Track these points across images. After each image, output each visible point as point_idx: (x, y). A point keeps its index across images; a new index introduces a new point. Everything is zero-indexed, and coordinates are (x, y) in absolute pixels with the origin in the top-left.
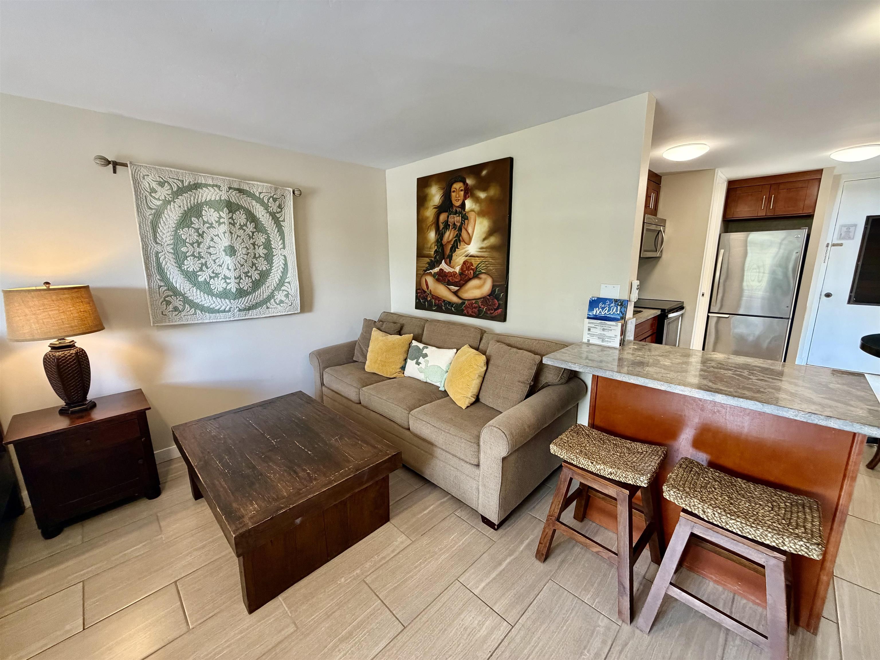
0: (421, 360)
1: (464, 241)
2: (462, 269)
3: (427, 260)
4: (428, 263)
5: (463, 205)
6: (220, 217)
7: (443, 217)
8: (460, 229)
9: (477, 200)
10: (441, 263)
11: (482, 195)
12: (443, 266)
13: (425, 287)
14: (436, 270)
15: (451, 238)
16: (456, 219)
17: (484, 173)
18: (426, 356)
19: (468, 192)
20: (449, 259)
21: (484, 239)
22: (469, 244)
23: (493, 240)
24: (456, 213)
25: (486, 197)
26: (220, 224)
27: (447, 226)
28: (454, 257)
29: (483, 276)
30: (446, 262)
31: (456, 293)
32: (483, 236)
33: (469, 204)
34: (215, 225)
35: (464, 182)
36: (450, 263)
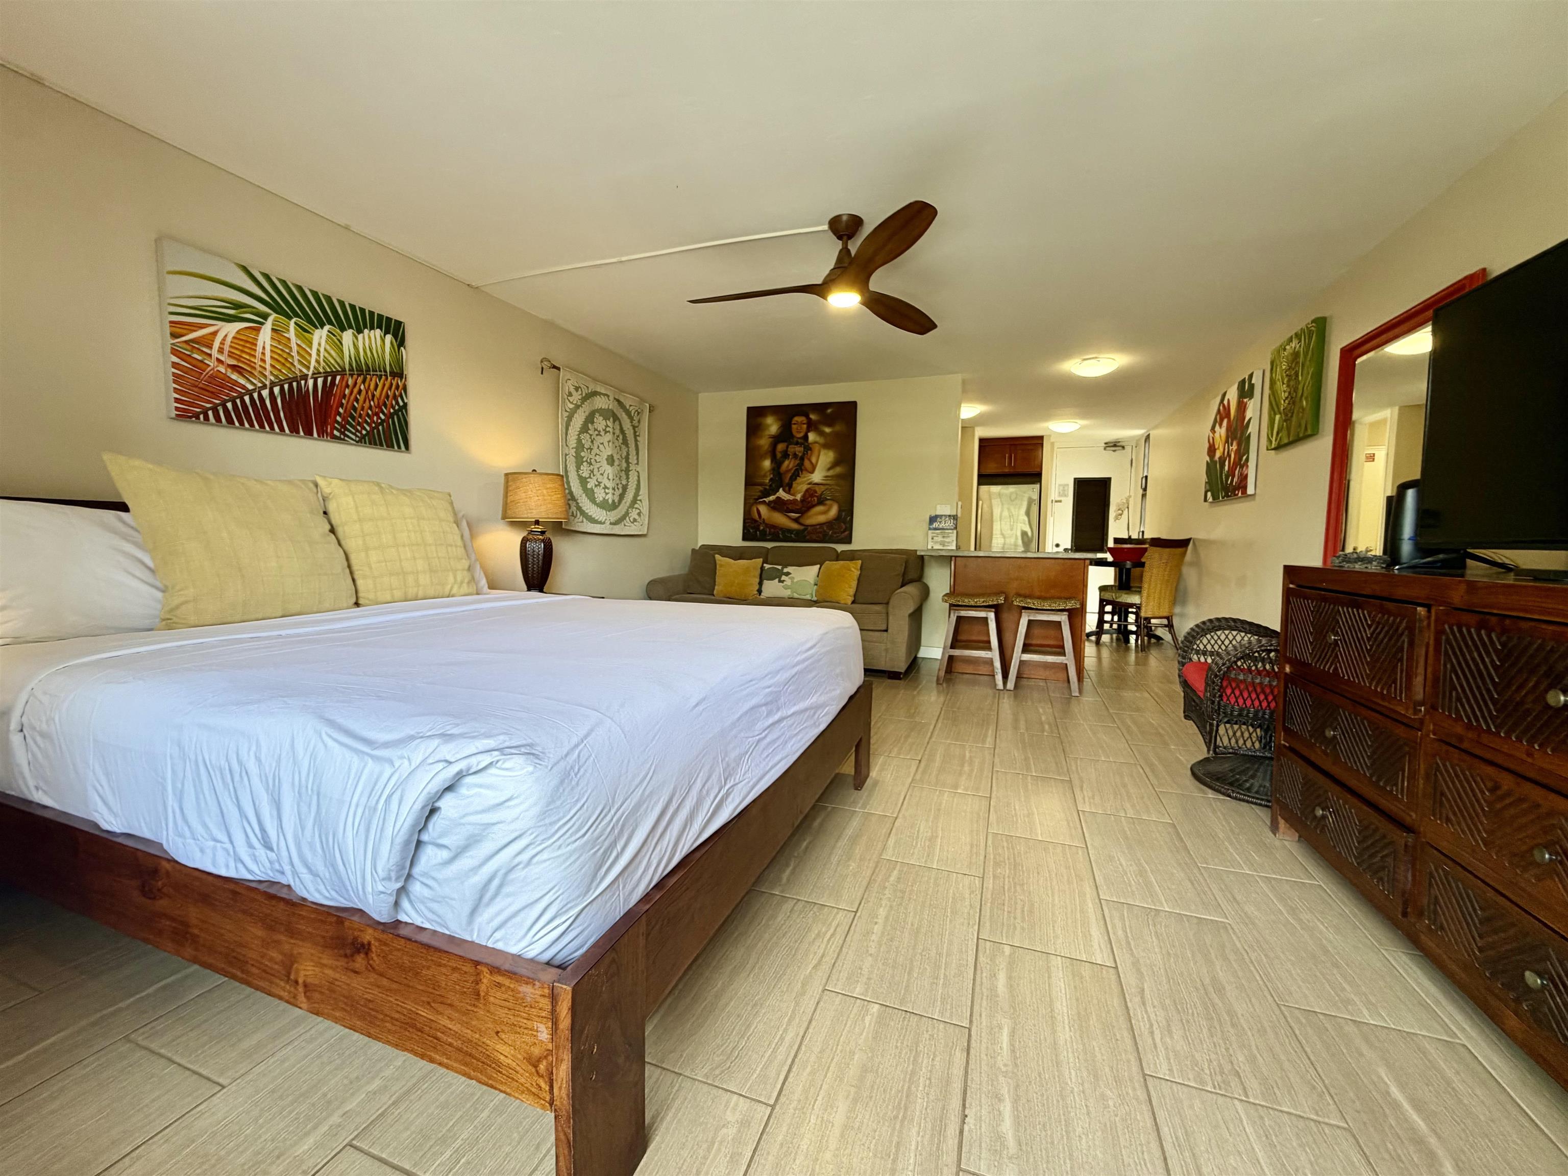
0: (783, 578)
1: (806, 470)
2: (804, 496)
3: (761, 488)
4: (761, 491)
5: (806, 437)
6: (607, 426)
7: (781, 447)
8: (802, 459)
9: (822, 434)
10: (778, 491)
11: (827, 430)
12: (781, 493)
13: (756, 516)
14: (772, 498)
15: (791, 466)
16: (799, 450)
17: (829, 411)
18: (788, 574)
19: (811, 426)
20: (789, 488)
21: (829, 469)
22: (812, 472)
23: (838, 470)
24: (797, 443)
25: (831, 433)
26: (606, 432)
27: (786, 455)
28: (794, 485)
29: (828, 502)
30: (784, 490)
31: (796, 520)
32: (829, 466)
33: (812, 437)
34: (602, 433)
35: (807, 416)
36: (790, 490)
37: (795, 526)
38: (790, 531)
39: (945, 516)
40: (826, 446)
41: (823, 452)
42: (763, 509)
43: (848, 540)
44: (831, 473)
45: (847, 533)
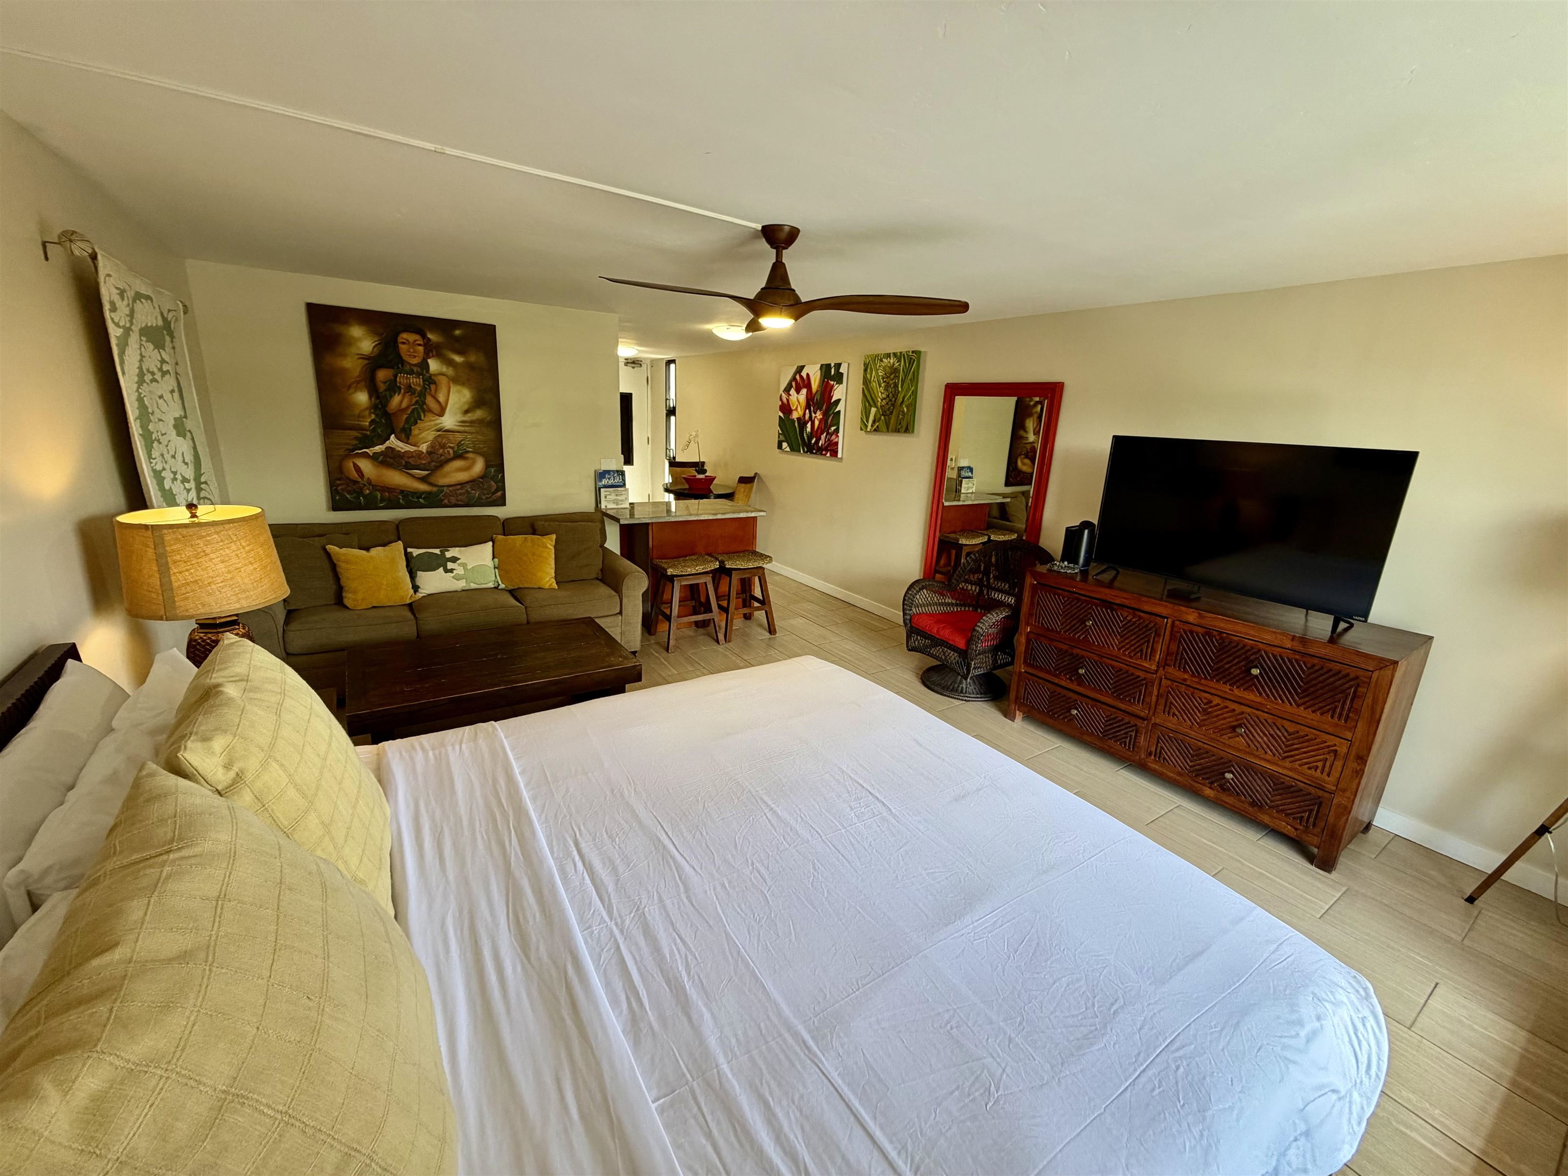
0: (450, 565)
1: (430, 411)
2: (432, 446)
3: (354, 433)
4: (356, 438)
5: (424, 365)
6: (163, 361)
7: (382, 375)
8: (422, 395)
9: (450, 363)
10: (389, 439)
11: (458, 359)
12: (393, 442)
13: (354, 475)
14: (378, 448)
15: (404, 405)
16: (416, 382)
17: (457, 332)
18: (454, 560)
19: (431, 350)
20: (406, 435)
21: (466, 412)
22: (441, 414)
23: (479, 414)
24: (411, 372)
25: (463, 362)
26: (164, 373)
27: (393, 387)
28: (415, 431)
29: (470, 455)
30: (397, 438)
31: (423, 479)
32: (466, 407)
33: (434, 365)
34: (158, 376)
35: (424, 336)
36: (408, 438)
37: (423, 487)
38: (418, 494)
39: (613, 471)
40: (455, 380)
41: (454, 389)
42: (366, 466)
43: (502, 502)
44: (467, 418)
45: (499, 494)
